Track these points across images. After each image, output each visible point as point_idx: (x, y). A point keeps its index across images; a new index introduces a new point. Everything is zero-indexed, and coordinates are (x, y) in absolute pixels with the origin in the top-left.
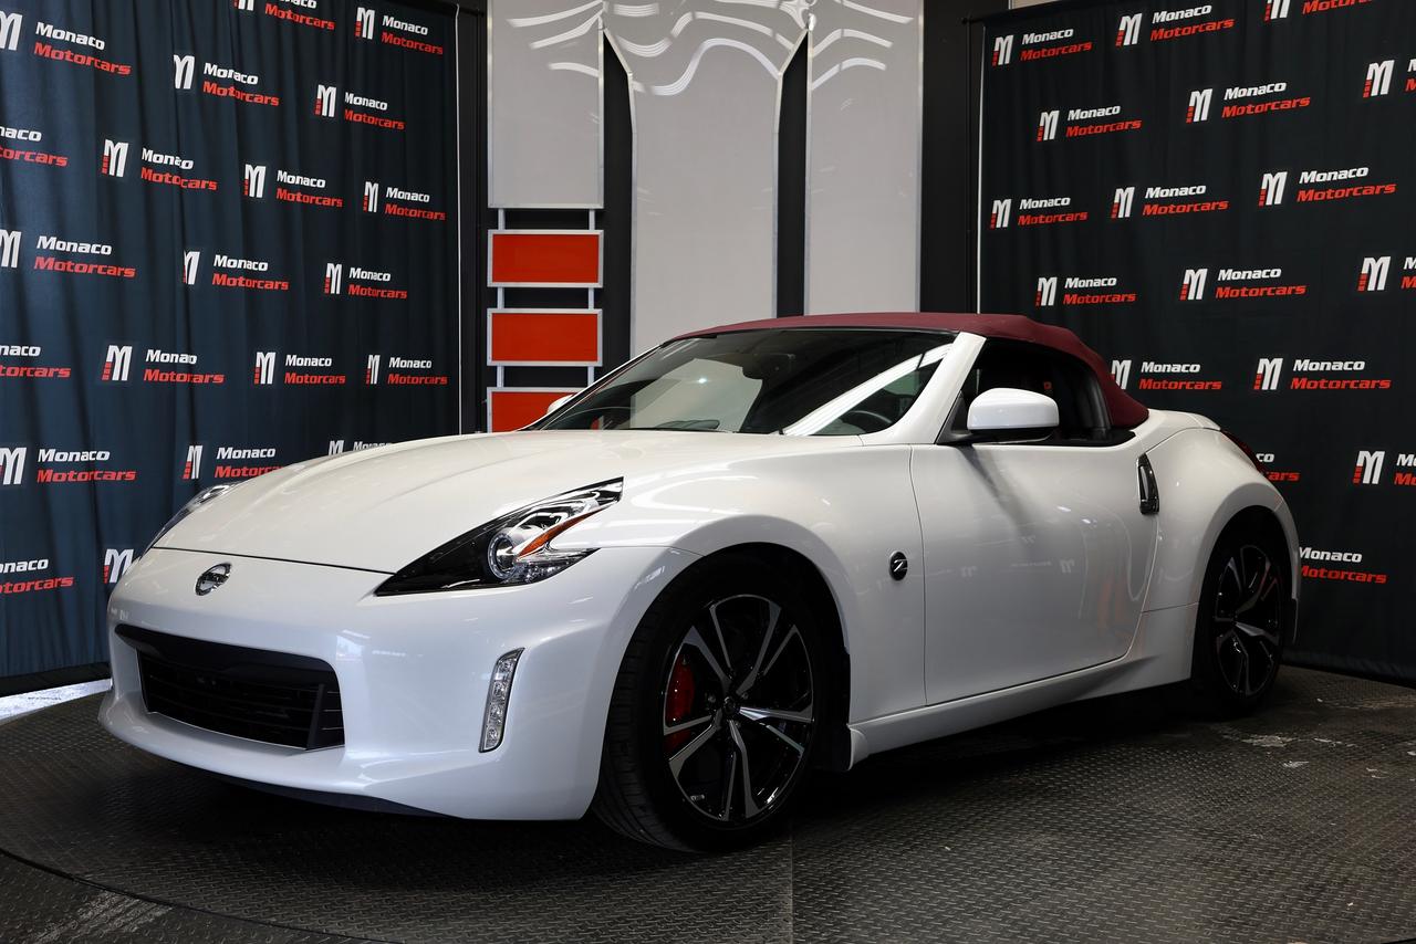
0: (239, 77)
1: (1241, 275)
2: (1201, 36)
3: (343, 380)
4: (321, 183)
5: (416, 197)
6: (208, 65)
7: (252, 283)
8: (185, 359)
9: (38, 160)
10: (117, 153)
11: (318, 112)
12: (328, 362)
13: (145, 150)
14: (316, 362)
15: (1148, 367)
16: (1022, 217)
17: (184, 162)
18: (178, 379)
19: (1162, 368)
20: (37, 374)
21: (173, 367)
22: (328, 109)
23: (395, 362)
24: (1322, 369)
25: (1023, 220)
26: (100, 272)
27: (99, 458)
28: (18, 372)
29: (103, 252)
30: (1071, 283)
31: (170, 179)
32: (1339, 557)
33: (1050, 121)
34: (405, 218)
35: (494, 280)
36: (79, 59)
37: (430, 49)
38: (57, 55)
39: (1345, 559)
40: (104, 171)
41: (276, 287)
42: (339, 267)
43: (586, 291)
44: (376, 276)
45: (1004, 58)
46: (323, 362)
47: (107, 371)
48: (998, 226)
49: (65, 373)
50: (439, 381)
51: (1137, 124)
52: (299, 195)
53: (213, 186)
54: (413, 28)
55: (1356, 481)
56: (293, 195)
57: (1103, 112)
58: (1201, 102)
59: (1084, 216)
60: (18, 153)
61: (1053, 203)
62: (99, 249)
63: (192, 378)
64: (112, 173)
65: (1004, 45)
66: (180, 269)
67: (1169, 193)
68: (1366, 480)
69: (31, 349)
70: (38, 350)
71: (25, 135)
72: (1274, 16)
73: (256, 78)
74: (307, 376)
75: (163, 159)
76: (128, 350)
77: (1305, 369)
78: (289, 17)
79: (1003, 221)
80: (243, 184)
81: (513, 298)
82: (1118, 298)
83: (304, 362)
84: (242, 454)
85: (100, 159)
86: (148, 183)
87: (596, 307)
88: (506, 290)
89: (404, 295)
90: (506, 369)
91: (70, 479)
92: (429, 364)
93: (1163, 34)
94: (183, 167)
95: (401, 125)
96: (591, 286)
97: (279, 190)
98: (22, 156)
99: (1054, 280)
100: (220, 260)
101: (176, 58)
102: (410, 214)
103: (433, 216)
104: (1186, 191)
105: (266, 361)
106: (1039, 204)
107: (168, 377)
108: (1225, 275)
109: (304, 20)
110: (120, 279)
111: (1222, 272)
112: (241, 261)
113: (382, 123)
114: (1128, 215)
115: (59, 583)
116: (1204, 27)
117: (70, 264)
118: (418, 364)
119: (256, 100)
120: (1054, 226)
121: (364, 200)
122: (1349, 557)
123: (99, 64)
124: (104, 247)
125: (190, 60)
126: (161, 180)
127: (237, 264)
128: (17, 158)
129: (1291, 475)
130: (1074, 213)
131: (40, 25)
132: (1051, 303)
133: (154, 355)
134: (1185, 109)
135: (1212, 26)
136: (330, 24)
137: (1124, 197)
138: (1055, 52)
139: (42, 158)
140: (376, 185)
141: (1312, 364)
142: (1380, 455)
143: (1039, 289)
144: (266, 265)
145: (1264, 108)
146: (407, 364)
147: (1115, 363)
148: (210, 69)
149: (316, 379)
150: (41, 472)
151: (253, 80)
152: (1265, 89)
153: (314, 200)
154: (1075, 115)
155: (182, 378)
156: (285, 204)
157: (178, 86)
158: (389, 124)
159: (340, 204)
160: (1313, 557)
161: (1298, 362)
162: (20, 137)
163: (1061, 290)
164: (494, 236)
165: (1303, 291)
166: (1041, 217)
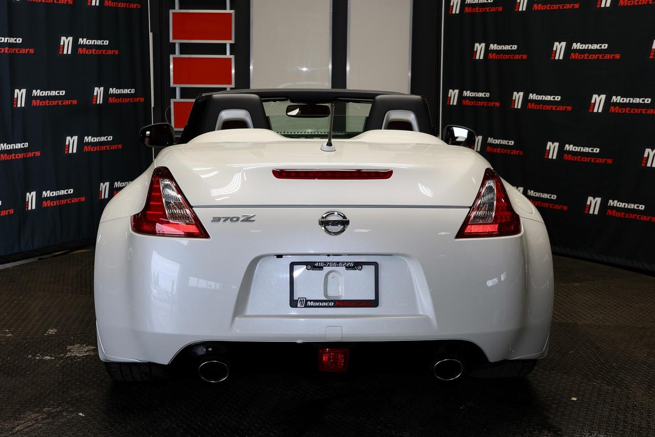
1: (585, 47)
3: (74, 102)
7: (13, 51)
12: (62, 93)
14: (54, 93)
15: (533, 96)
16: (467, 8)
19: (540, 98)
23: (112, 91)
24: (628, 102)
25: (467, 10)
30: (493, 47)
32: (632, 206)
34: (117, 8)
35: (173, 39)
39: (635, 208)
41: (27, 52)
42: (70, 38)
43: (225, 44)
44: (100, 42)
46: (59, 93)
48: (454, 12)
50: (139, 100)
55: (643, 165)
59: (500, 9)
68: (649, 165)
74: (47, 101)
77: (618, 102)
79: (456, 10)
81: (185, 49)
82: (517, 57)
83: (45, 93)
84: (11, 147)
87: (231, 54)
88: (181, 44)
89: (117, 52)
90: (182, 89)
92: (133, 91)
96: (228, 42)
99: (483, 45)
102: (119, 6)
103: (134, 6)
106: (476, 1)
108: (576, 46)
111: (574, 44)
114: (524, 9)
118: (126, 91)
120: (484, 14)
129: (608, 160)
130: (495, 7)
132: (482, 58)
141: (622, 99)
143: (475, 49)
146: (119, 91)
147: (515, 93)
149: (56, 103)
160: (618, 206)
161: (614, 97)
163: (487, 51)
164: (173, 13)
165: (619, 57)
166: (478, 8)
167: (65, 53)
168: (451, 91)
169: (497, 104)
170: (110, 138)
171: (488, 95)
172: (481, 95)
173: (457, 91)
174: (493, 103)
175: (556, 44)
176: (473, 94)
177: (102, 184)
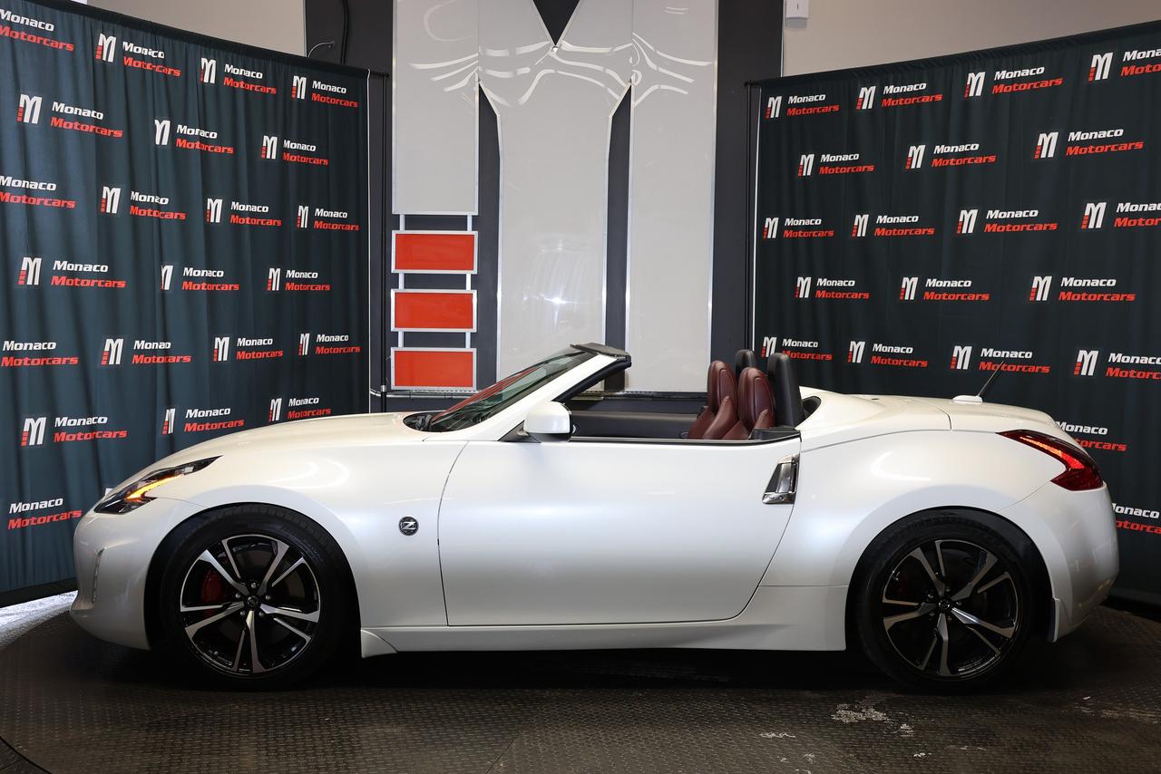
0: (204, 134)
1: (943, 284)
2: (919, 106)
3: (281, 353)
4: (266, 209)
5: (337, 215)
6: (180, 126)
7: (212, 287)
8: (162, 346)
9: (54, 204)
10: (112, 197)
11: (263, 156)
12: (270, 342)
13: (133, 192)
14: (261, 342)
16: (786, 232)
17: (162, 199)
18: (158, 361)
19: (887, 349)
20: (53, 362)
21: (154, 352)
22: (272, 154)
23: (321, 338)
24: (1003, 356)
25: (787, 234)
26: (99, 285)
27: (99, 421)
28: (40, 362)
29: (102, 270)
30: (821, 282)
31: (152, 213)
33: (807, 161)
34: (329, 231)
35: (396, 268)
36: (84, 128)
37: (348, 103)
38: (68, 125)
40: (103, 210)
41: (230, 289)
42: (279, 270)
43: (465, 276)
44: (307, 275)
45: (775, 113)
46: (266, 342)
47: (105, 358)
48: (769, 237)
49: (74, 361)
50: (354, 350)
51: (871, 168)
52: (248, 219)
53: (183, 216)
54: (335, 89)
56: (244, 219)
57: (847, 158)
58: (917, 153)
59: (831, 233)
60: (39, 200)
61: (809, 222)
62: (98, 268)
63: (167, 359)
64: (108, 211)
65: (775, 103)
66: (158, 278)
67: (893, 220)
69: (49, 344)
70: (54, 344)
71: (44, 186)
72: (971, 94)
73: (216, 134)
74: (254, 353)
75: (146, 198)
76: (120, 342)
77: (990, 355)
78: (242, 86)
79: (772, 233)
80: (206, 213)
81: (410, 281)
82: (855, 296)
83: (251, 343)
84: (205, 414)
85: (100, 201)
86: (135, 217)
87: (472, 288)
88: (406, 276)
89: (328, 287)
90: (405, 334)
91: (79, 439)
92: (347, 338)
93: (891, 102)
94: (161, 202)
95: (326, 162)
96: (469, 273)
98: (42, 202)
99: (809, 279)
100: (189, 272)
101: (157, 122)
102: (333, 227)
103: (350, 228)
104: (904, 219)
105: (222, 344)
106: (799, 222)
107: (150, 360)
108: (931, 283)
109: (253, 88)
110: (115, 290)
111: (929, 280)
112: (203, 271)
113: (312, 161)
115: (71, 515)
116: (920, 100)
117: (77, 280)
118: (338, 338)
119: (215, 150)
120: (809, 239)
121: (297, 219)
123: (99, 131)
124: (102, 267)
125: (167, 123)
126: (144, 215)
127: (201, 273)
128: (38, 204)
130: (824, 231)
131: (55, 104)
132: (807, 295)
133: (140, 345)
134: (906, 159)
135: (926, 99)
136: (273, 90)
137: (861, 221)
138: (812, 111)
139: (57, 203)
140: (307, 208)
141: (995, 352)
143: (798, 285)
144: (223, 272)
145: (963, 161)
146: (329, 339)
148: (181, 129)
149: (261, 355)
150: (57, 434)
151: (213, 135)
152: (963, 148)
153: (260, 222)
154: (826, 158)
155: (160, 360)
156: (238, 227)
157: (158, 143)
158: (317, 161)
159: (279, 222)
161: (984, 350)
162: (40, 188)
163: (814, 287)
164: (397, 235)
165: (987, 298)
166: (800, 232)
167: (274, 289)
168: (766, 339)
169: (829, 357)
170: (316, 401)
171: (816, 345)
172: (806, 344)
173: (774, 339)
174: (823, 356)
175: (906, 279)
176: (797, 344)
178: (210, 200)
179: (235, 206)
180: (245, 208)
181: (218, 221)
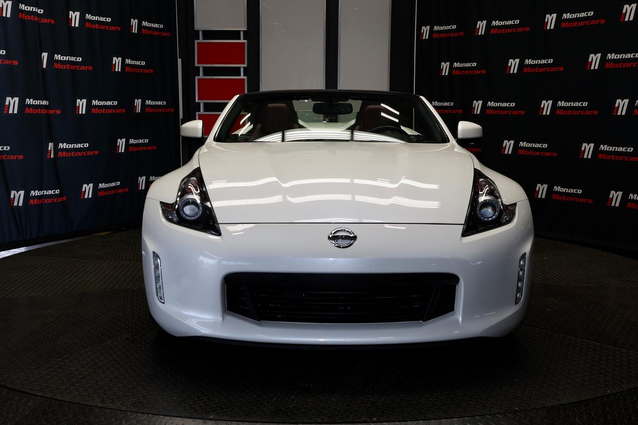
3: (123, 111)
4: (109, 20)
5: (156, 26)
7: (74, 67)
8: (44, 103)
10: (6, 6)
12: (115, 103)
13: (20, 4)
14: (109, 103)
15: (491, 104)
16: (434, 34)
18: (42, 112)
19: (497, 105)
21: (39, 107)
23: (148, 102)
24: (569, 106)
25: (434, 36)
27: (5, 149)
30: (456, 65)
31: (34, 18)
32: (572, 191)
34: (152, 36)
35: (198, 64)
39: (574, 192)
40: (1, 15)
41: (86, 69)
42: (120, 59)
43: (239, 68)
44: (138, 63)
46: (113, 103)
47: (6, 109)
48: (424, 38)
50: (170, 111)
52: (97, 25)
53: (53, 22)
55: (581, 157)
56: (94, 25)
59: (462, 34)
61: (449, 27)
63: (48, 112)
64: (4, 15)
66: (38, 60)
67: (502, 23)
68: (585, 156)
74: (104, 110)
75: (30, 9)
76: (16, 99)
77: (562, 106)
79: (426, 36)
80: (69, 20)
81: (207, 71)
82: (477, 72)
83: (102, 103)
84: (71, 146)
86: (23, 20)
87: (244, 76)
88: (204, 68)
89: (152, 71)
90: (205, 104)
92: (165, 103)
94: (40, 12)
96: (242, 66)
97: (87, 23)
99: (448, 63)
100: (58, 57)
102: (154, 34)
103: (165, 34)
104: (510, 23)
105: (82, 104)
106: (442, 28)
107: (37, 111)
108: (528, 62)
110: (11, 66)
111: (527, 60)
112: (67, 57)
114: (483, 34)
118: (160, 103)
120: (449, 38)
121: (130, 27)
122: (576, 191)
126: (29, 19)
127: (66, 58)
130: (458, 32)
132: (447, 74)
133: (29, 101)
137: (482, 25)
140: (136, 21)
141: (565, 103)
142: (592, 145)
143: (442, 68)
144: (81, 58)
146: (154, 103)
149: (109, 111)
155: (43, 112)
156: (90, 30)
160: (561, 191)
161: (559, 102)
163: (451, 68)
164: (198, 43)
165: (562, 70)
166: (443, 34)
167: (117, 70)
169: (460, 111)
170: (147, 141)
172: (446, 104)
174: (457, 110)
175: (511, 61)
176: (441, 104)
177: (140, 178)
178: (71, 13)
179: (88, 16)
180: (95, 18)
181: (77, 25)
